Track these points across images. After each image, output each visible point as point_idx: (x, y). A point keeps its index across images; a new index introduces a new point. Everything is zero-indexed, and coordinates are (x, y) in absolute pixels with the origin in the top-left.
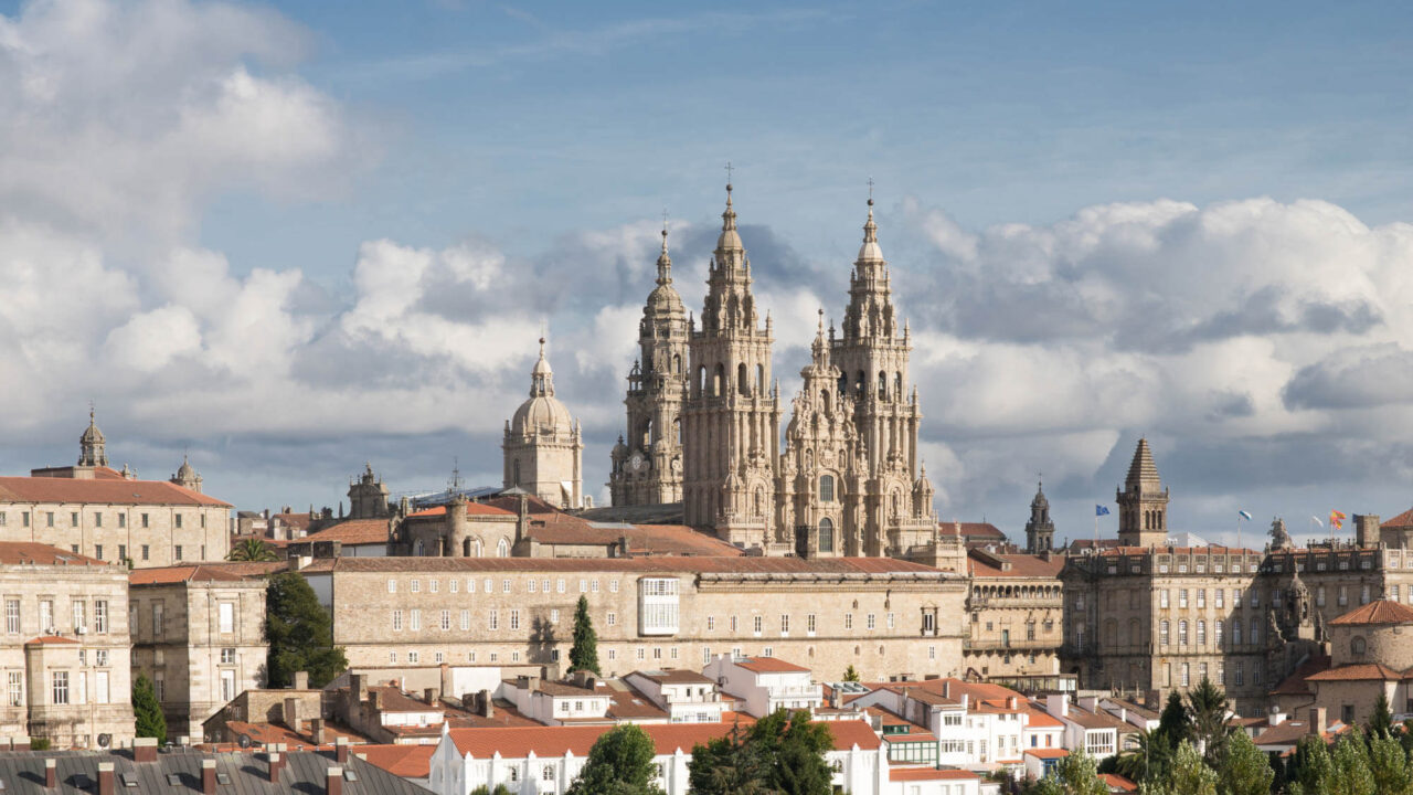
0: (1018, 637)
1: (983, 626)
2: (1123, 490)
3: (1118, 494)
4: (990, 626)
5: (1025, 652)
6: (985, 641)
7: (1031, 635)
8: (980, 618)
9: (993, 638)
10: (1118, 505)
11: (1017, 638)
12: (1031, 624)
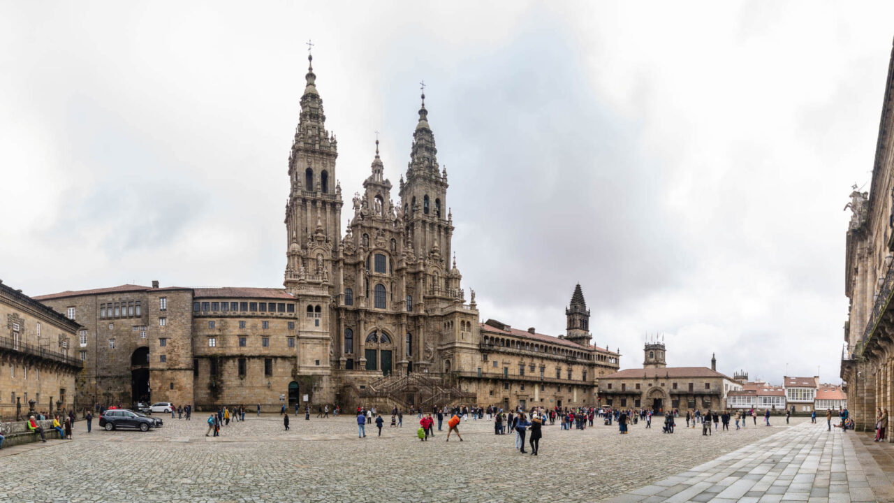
0: (514, 371)
1: (491, 363)
2: (569, 308)
3: (567, 310)
4: (495, 363)
5: (518, 382)
6: (492, 374)
7: (522, 371)
8: (489, 358)
9: (497, 372)
10: (566, 316)
11: (513, 373)
12: (522, 365)
